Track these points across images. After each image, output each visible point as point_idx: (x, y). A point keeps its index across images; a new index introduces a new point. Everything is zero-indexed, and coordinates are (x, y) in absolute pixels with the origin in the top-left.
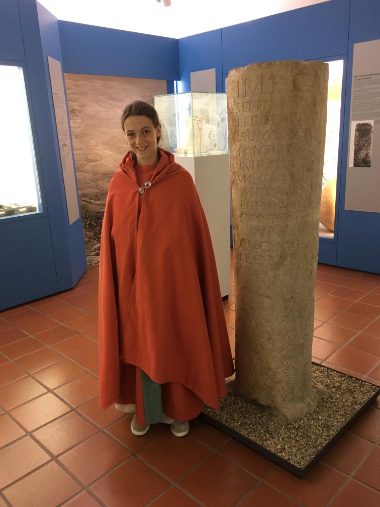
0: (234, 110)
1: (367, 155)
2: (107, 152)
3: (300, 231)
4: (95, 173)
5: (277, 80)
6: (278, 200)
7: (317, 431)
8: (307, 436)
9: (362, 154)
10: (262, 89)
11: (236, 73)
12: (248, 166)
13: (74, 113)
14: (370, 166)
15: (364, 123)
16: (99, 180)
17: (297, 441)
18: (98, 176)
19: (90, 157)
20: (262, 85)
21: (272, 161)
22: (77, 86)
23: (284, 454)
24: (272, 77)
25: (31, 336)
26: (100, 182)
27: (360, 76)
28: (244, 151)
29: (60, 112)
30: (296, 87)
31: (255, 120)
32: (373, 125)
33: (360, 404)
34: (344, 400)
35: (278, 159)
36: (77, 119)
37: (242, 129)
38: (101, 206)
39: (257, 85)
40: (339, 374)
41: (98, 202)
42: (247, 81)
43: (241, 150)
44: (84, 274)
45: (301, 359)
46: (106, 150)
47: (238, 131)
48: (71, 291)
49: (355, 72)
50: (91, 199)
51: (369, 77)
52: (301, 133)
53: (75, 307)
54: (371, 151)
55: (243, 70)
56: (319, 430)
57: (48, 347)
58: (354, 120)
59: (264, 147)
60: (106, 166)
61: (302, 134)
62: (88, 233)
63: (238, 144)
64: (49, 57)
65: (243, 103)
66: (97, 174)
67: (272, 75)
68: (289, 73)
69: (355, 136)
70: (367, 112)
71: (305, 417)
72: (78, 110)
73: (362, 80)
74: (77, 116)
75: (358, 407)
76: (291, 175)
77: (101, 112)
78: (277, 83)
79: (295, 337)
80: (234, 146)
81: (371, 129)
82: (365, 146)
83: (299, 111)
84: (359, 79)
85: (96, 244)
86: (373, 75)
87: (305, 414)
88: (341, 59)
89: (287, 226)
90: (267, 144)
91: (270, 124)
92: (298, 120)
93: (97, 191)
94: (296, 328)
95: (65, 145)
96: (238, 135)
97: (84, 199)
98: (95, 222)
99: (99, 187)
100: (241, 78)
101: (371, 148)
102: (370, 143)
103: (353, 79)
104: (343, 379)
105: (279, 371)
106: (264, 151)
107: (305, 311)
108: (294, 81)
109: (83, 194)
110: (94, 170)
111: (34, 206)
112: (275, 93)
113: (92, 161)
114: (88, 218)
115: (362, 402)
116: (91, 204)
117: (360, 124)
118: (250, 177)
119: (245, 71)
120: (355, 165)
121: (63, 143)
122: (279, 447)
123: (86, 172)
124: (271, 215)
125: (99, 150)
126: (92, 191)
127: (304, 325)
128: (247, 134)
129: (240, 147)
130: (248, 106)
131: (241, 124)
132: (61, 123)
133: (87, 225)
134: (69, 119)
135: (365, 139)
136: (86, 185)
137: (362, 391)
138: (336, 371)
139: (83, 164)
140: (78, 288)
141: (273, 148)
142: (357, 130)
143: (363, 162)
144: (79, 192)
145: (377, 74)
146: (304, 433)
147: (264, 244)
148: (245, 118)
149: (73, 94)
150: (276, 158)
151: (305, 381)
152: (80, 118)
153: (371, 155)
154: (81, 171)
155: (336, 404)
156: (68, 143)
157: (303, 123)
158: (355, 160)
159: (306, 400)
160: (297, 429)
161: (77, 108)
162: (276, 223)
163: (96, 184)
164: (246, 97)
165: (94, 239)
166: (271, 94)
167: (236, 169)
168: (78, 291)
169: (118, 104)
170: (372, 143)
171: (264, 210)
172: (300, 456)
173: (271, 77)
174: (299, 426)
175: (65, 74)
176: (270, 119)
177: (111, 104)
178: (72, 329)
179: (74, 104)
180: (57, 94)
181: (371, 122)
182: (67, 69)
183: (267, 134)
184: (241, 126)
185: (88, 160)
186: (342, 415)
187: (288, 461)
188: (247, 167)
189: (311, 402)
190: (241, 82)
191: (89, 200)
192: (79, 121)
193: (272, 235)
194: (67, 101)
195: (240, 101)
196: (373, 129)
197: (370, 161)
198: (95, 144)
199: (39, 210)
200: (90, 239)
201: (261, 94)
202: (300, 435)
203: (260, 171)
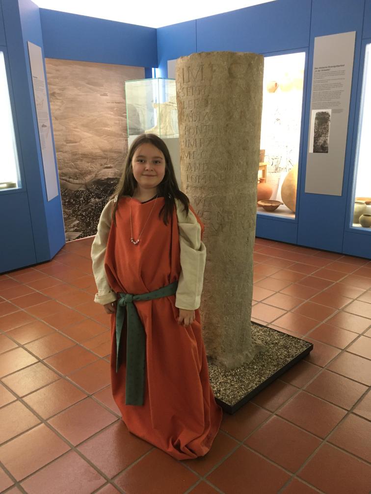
0: (181, 94)
1: (325, 142)
2: (86, 134)
3: (237, 202)
4: (74, 154)
5: (214, 68)
6: (217, 174)
7: (250, 377)
8: (241, 381)
9: (321, 141)
10: (202, 76)
11: (182, 61)
12: (192, 143)
13: (54, 96)
14: (327, 152)
15: (322, 112)
16: (78, 160)
17: (232, 385)
18: (77, 156)
19: (70, 138)
20: (202, 72)
21: (211, 140)
22: (57, 70)
23: (218, 395)
24: (211, 66)
25: (7, 301)
26: (79, 162)
27: (320, 68)
28: (189, 131)
29: (40, 95)
30: (231, 74)
31: (196, 104)
32: (330, 113)
33: (292, 356)
34: (279, 354)
35: (217, 138)
36: (57, 102)
37: (187, 111)
38: (80, 185)
39: (198, 73)
40: (279, 334)
41: (77, 181)
42: (190, 68)
43: (187, 130)
44: (62, 248)
45: (239, 316)
46: (85, 132)
47: (184, 112)
48: (50, 263)
49: (316, 64)
50: (70, 178)
51: (328, 68)
52: (236, 115)
53: (51, 276)
54: (329, 137)
55: (187, 58)
56: (252, 377)
57: (23, 310)
58: (314, 109)
59: (205, 127)
60: (85, 147)
61: (238, 117)
62: (67, 210)
63: (184, 124)
64: (29, 43)
65: (187, 88)
66: (76, 154)
67: (210, 63)
68: (225, 63)
69: (315, 124)
70: (325, 101)
71: (242, 366)
72: (58, 94)
73: (321, 72)
74: (57, 99)
75: (289, 360)
76: (228, 152)
77: (80, 95)
78: (215, 71)
79: (233, 295)
80: (181, 126)
81: (328, 118)
82: (323, 133)
83: (234, 96)
84: (319, 71)
85: (75, 221)
86: (331, 67)
87: (242, 364)
88: (302, 51)
89: (225, 197)
90: (208, 124)
91: (209, 107)
92: (234, 103)
93: (77, 170)
94: (234, 287)
95: (44, 126)
96: (184, 116)
97: (63, 178)
98: (74, 200)
99: (78, 167)
100: (186, 66)
101: (329, 135)
102: (328, 131)
103: (314, 70)
104: (282, 337)
105: (219, 325)
106: (205, 131)
107: (243, 274)
108: (230, 69)
109: (62, 173)
110: (74, 151)
111: (14, 182)
112: (213, 80)
113: (71, 142)
114: (67, 196)
115: (294, 356)
116: (70, 182)
117: (319, 113)
118: (194, 153)
119: (188, 60)
120: (315, 151)
121: (42, 124)
122: (215, 389)
123: (66, 152)
124: (211, 187)
125: (78, 132)
126: (72, 171)
127: (242, 286)
128: (191, 115)
129: (186, 127)
130: (191, 90)
131: (185, 106)
132: (40, 105)
133: (66, 202)
134: (49, 102)
135: (323, 127)
136: (66, 165)
137: (296, 348)
138: (277, 331)
139: (63, 145)
140: (55, 261)
141: (213, 128)
142: (316, 118)
143: (321, 148)
144: (58, 171)
145: (335, 67)
146: (239, 378)
147: (205, 213)
148: (189, 101)
149: (53, 77)
150: (215, 137)
151: (243, 335)
152: (60, 101)
153: (328, 142)
154: (61, 151)
155: (272, 356)
156: (48, 124)
157: (238, 107)
158: (314, 146)
159: (244, 353)
160: (233, 376)
161: (57, 91)
162: (216, 195)
163: (75, 164)
164: (190, 83)
165: (73, 216)
166: (210, 80)
167: (183, 147)
168: (56, 262)
169: (97, 88)
170: (329, 130)
171: (205, 183)
172: (232, 396)
173: (209, 65)
174: (236, 373)
175: (45, 59)
176: (209, 103)
177: (90, 89)
178: (45, 295)
179: (54, 87)
180: (37, 78)
181: (329, 111)
182: (48, 54)
183: (207, 116)
184: (186, 109)
185: (68, 140)
186: (275, 366)
187: (222, 400)
188: (191, 145)
189: (249, 355)
190: (185, 69)
191: (68, 179)
192: (59, 104)
193: (213, 205)
194: (47, 84)
195: (185, 86)
196: (330, 118)
197: (328, 147)
198: (74, 126)
199: (19, 186)
200: (70, 215)
201: (202, 80)
202: (235, 380)
203: (201, 148)
